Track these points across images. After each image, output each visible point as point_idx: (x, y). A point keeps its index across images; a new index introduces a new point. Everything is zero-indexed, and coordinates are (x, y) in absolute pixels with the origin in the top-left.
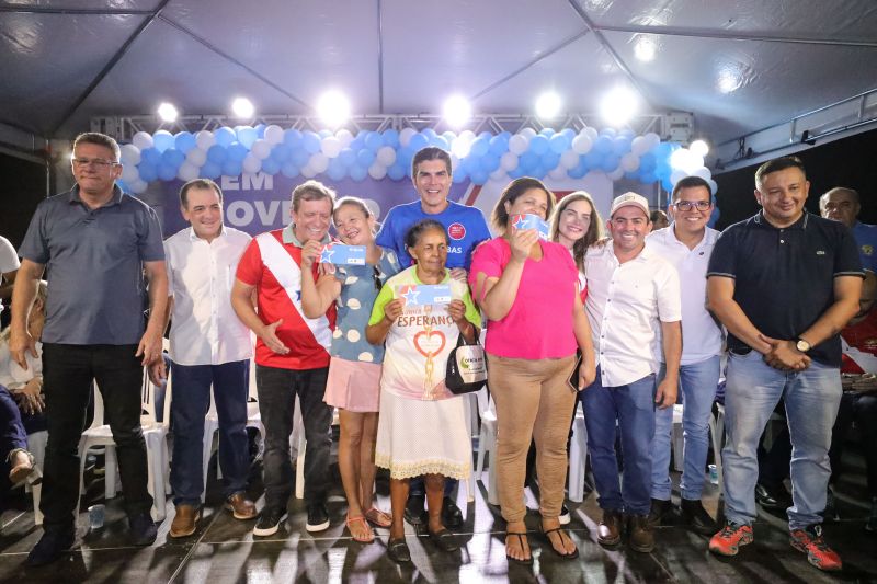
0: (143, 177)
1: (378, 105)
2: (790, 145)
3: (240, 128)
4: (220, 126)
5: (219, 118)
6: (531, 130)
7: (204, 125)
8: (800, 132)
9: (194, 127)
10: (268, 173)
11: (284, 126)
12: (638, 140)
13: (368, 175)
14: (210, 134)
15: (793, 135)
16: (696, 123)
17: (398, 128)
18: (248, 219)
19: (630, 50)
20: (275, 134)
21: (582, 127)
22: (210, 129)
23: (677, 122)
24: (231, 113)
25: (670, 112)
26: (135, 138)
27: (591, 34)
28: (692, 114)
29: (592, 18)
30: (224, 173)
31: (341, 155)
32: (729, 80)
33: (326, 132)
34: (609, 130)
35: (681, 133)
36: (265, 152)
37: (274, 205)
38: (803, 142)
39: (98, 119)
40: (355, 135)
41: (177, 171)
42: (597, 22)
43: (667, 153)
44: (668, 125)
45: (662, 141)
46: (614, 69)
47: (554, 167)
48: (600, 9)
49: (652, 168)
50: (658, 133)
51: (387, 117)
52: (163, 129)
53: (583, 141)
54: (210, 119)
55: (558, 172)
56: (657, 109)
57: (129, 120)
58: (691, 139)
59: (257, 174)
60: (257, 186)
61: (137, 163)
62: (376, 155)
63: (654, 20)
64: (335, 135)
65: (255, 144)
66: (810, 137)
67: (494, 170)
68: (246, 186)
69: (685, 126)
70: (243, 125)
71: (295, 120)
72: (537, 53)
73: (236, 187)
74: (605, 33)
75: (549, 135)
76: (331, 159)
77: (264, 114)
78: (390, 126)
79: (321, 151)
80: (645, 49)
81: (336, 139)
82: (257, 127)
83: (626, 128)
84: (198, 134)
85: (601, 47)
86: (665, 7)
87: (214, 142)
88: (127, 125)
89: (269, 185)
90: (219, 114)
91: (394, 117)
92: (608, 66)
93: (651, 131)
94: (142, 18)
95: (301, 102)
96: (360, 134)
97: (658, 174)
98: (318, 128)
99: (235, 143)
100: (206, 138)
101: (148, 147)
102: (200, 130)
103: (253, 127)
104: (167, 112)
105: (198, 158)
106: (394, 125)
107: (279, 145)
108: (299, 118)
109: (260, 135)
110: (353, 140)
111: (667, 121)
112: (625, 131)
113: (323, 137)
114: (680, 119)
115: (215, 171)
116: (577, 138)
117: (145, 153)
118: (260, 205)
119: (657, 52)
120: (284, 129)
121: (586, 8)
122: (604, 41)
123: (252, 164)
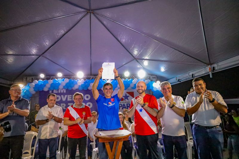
0: (35, 90)
1: (90, 74)
2: (176, 82)
3: (59, 79)
4: (54, 79)
5: (54, 77)
6: (124, 79)
7: (50, 78)
8: (178, 79)
9: (48, 79)
10: (65, 89)
11: (69, 78)
12: (146, 81)
13: (88, 89)
14: (52, 80)
15: (176, 80)
16: (157, 77)
17: (94, 79)
18: (59, 99)
19: (143, 63)
20: (67, 80)
21: (134, 78)
22: (51, 79)
23: (153, 77)
24: (57, 76)
25: (152, 75)
26: (34, 82)
27: (135, 60)
28: (156, 75)
29: (135, 57)
30: (54, 89)
31: (82, 85)
32: (163, 69)
33: (79, 80)
34: (140, 79)
35: (154, 79)
36: (64, 84)
37: (66, 96)
38: (179, 81)
39: (25, 77)
40: (85, 80)
41: (43, 89)
42: (136, 58)
43: (152, 83)
44: (152, 78)
45: (151, 81)
46: (140, 67)
47: (129, 86)
48: (136, 56)
49: (149, 87)
50: (150, 79)
51: (92, 76)
52: (41, 79)
53: (134, 81)
54: (52, 77)
55: (129, 88)
56: (149, 74)
57: (33, 77)
58: (157, 81)
59: (62, 89)
60: (62, 92)
61: (34, 87)
62: (90, 85)
63: (147, 58)
64: (80, 80)
65: (62, 82)
66: (180, 81)
67: (116, 87)
68: (59, 92)
69: (155, 78)
70: (60, 78)
71: (71, 77)
72: (124, 63)
73: (57, 92)
74: (138, 60)
75: (127, 80)
76: (79, 86)
77: (65, 76)
78: (93, 78)
79: (77, 84)
80: (146, 63)
81: (80, 81)
82: (63, 79)
83: (143, 78)
84: (49, 81)
85: (137, 62)
86: (149, 55)
87: (53, 82)
88: (32, 79)
89: (65, 92)
90: (54, 76)
91: (94, 76)
92: (138, 66)
93: (148, 79)
94: (38, 56)
95: (73, 73)
96: (86, 80)
97: (151, 88)
98: (77, 79)
99: (57, 82)
100: (51, 81)
101: (37, 83)
102: (49, 80)
103: (62, 79)
104: (42, 76)
105: (48, 86)
106: (94, 78)
107: (67, 83)
108: (72, 77)
109: (63, 80)
110: (84, 81)
111: (151, 77)
112: (143, 79)
113: (78, 81)
114: (154, 76)
115: (52, 89)
116: (133, 81)
117: (36, 85)
118: (62, 96)
119: (148, 64)
120: (69, 79)
121: (134, 55)
122: (138, 61)
123: (61, 87)
